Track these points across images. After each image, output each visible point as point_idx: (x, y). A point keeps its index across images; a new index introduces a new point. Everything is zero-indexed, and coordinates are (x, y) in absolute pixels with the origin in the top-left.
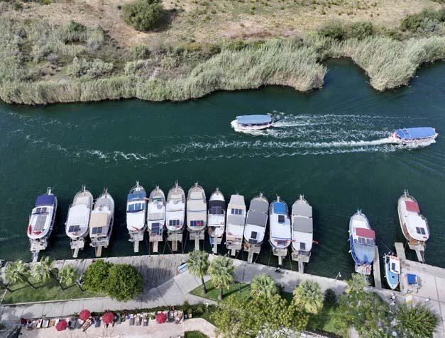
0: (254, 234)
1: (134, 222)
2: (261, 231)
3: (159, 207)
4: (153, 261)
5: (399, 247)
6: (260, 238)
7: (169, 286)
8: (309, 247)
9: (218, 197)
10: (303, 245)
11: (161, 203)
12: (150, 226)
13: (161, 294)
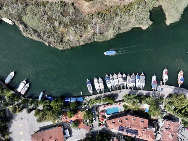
0: (133, 85)
1: (109, 85)
2: (134, 84)
3: (113, 81)
4: (114, 92)
5: (161, 82)
6: (134, 86)
7: (118, 97)
8: (144, 86)
9: (124, 76)
10: (143, 86)
11: (113, 80)
12: (112, 86)
13: (117, 98)
